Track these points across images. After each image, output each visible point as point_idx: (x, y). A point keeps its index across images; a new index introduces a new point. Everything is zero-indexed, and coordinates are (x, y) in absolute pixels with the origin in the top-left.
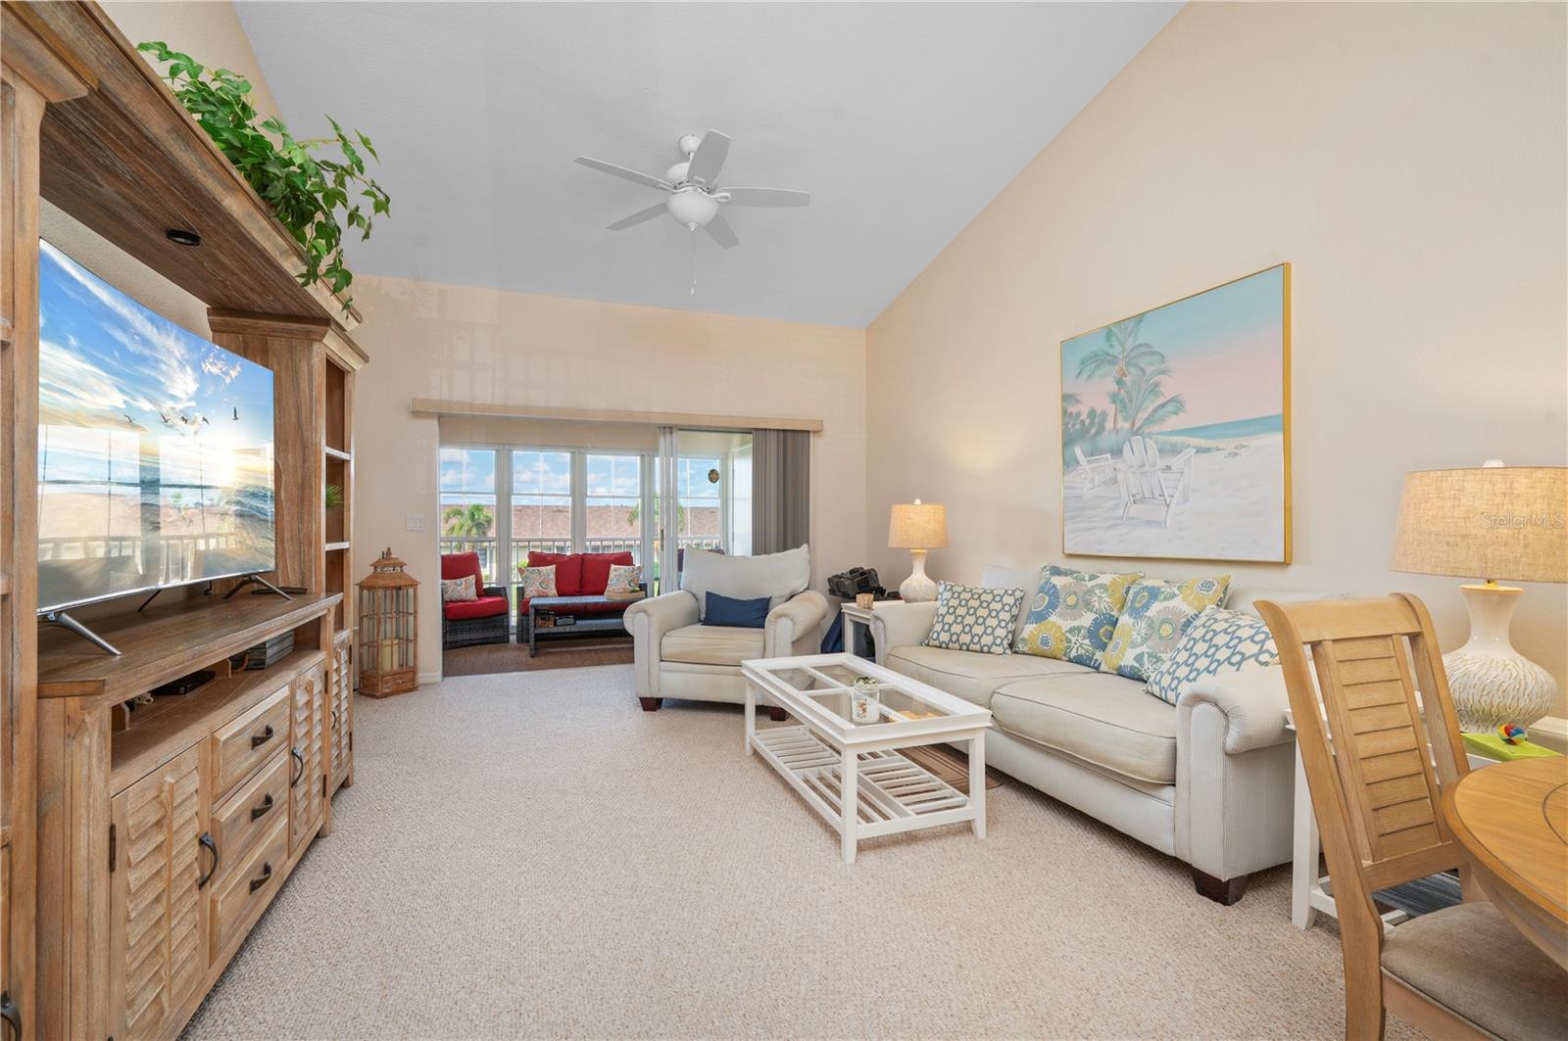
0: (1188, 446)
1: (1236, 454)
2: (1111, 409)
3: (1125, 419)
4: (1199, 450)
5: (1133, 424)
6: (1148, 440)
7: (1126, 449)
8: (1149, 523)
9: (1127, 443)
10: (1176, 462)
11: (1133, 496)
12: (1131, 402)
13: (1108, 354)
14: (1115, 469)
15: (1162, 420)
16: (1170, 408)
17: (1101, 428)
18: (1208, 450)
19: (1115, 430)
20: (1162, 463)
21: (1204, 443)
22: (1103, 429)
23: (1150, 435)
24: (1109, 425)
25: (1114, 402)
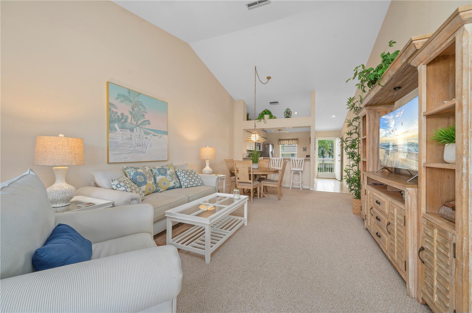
0: (151, 133)
1: (160, 138)
2: (130, 116)
3: (135, 121)
4: (154, 135)
5: (137, 123)
6: (141, 129)
7: (135, 129)
8: (142, 152)
9: (135, 128)
10: (149, 137)
11: (137, 144)
12: (136, 116)
13: (129, 98)
14: (131, 135)
15: (145, 125)
16: (147, 122)
17: (126, 121)
18: (155, 135)
19: (131, 123)
20: (145, 136)
21: (155, 134)
22: (127, 121)
23: (142, 128)
24: (129, 121)
25: (131, 114)
